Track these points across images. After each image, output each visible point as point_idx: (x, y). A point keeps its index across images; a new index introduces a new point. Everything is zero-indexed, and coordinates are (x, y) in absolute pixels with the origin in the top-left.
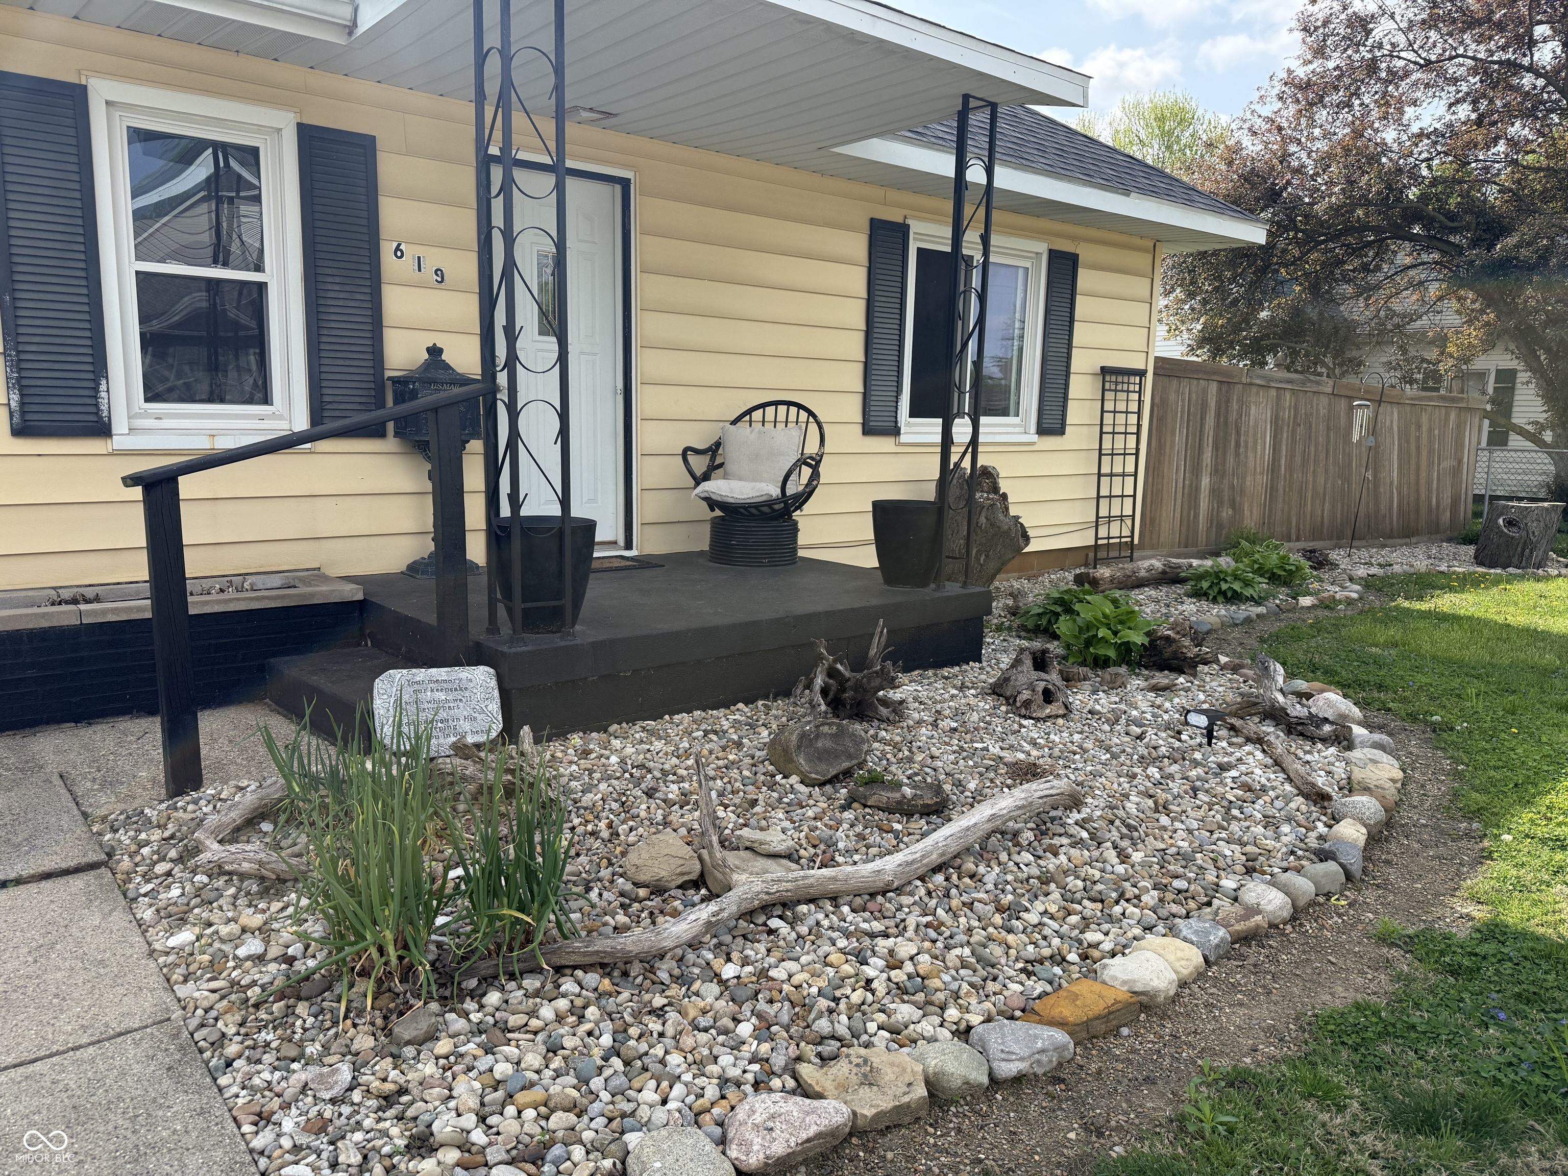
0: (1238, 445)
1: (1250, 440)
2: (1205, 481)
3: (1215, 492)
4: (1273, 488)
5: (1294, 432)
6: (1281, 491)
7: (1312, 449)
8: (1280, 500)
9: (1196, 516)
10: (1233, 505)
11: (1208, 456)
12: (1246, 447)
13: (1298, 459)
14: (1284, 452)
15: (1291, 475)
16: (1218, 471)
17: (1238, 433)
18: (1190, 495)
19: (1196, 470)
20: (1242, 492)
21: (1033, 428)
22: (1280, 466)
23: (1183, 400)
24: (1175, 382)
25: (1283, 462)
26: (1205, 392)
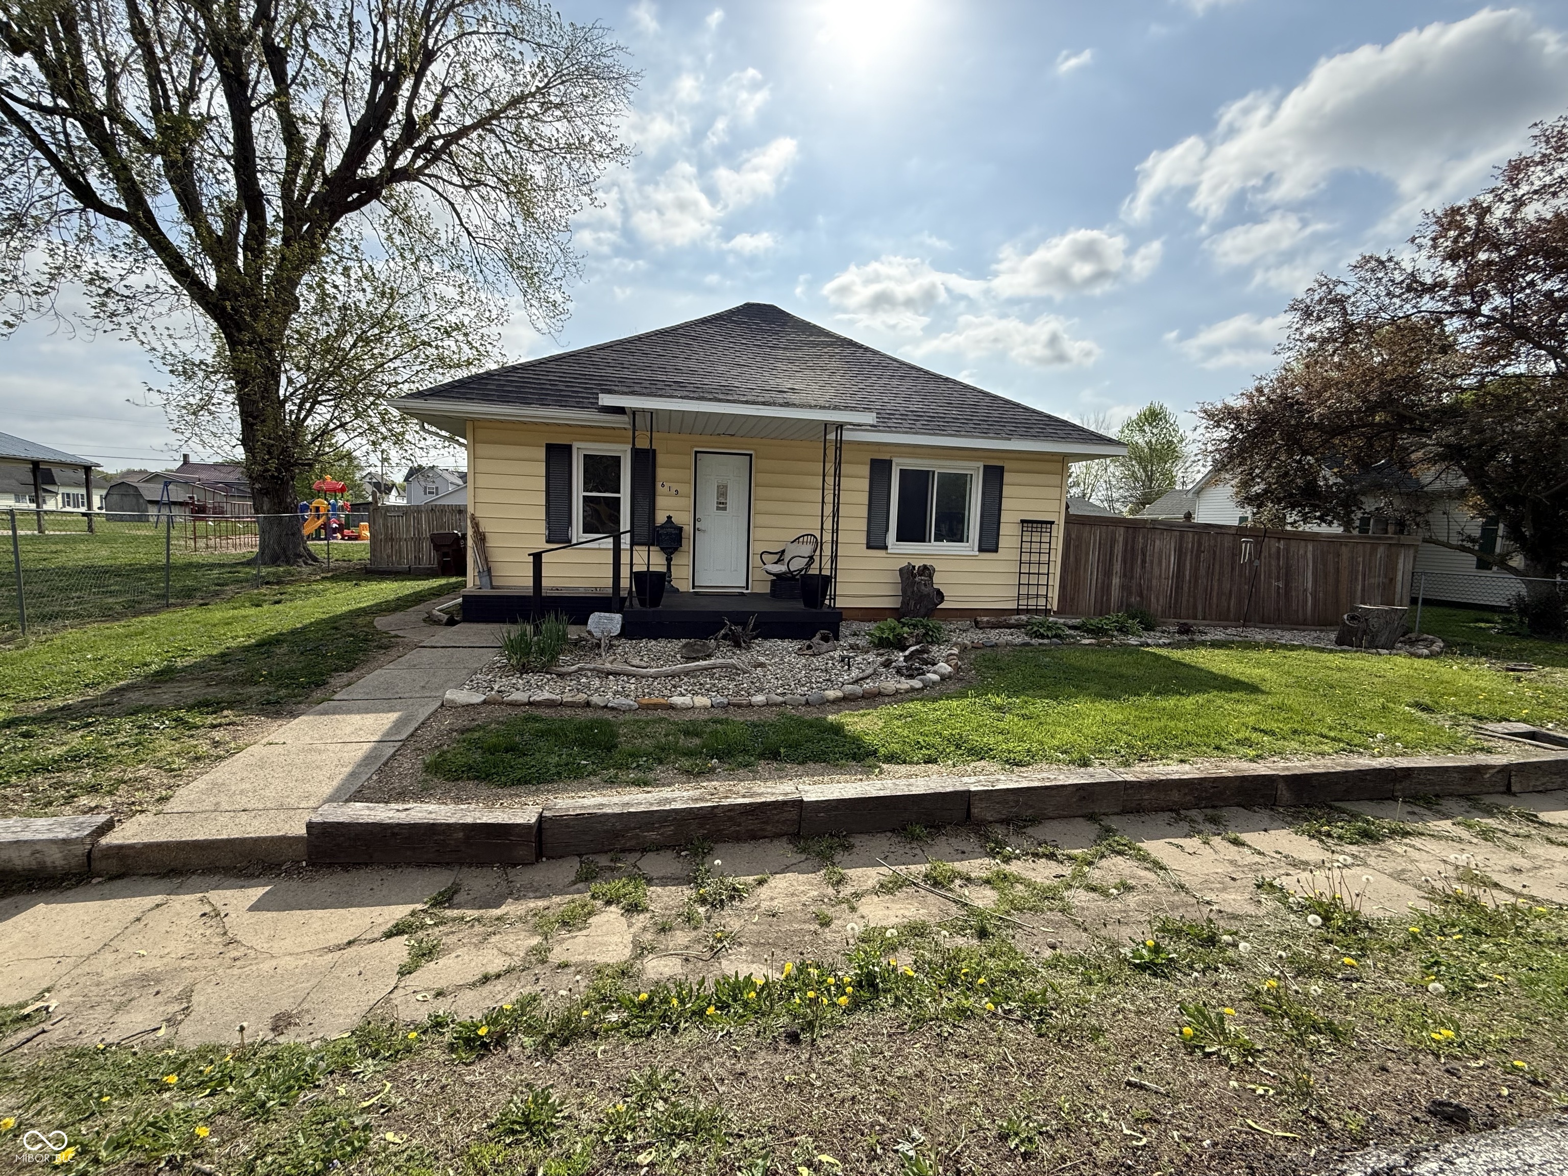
0: (1144, 561)
1: (1156, 561)
2: (1116, 581)
3: (1125, 588)
4: (1179, 588)
5: (1198, 557)
6: (1186, 589)
7: (1217, 567)
8: (1185, 595)
9: (1109, 600)
10: (1141, 595)
11: (1118, 567)
12: (1152, 562)
13: (1202, 571)
14: (1188, 567)
15: (1196, 581)
16: (1127, 574)
17: (1144, 555)
18: (1102, 588)
19: (1108, 573)
20: (1149, 588)
21: (976, 548)
22: (1184, 574)
23: (1095, 537)
24: (1088, 528)
25: (1187, 573)
26: (1114, 533)
